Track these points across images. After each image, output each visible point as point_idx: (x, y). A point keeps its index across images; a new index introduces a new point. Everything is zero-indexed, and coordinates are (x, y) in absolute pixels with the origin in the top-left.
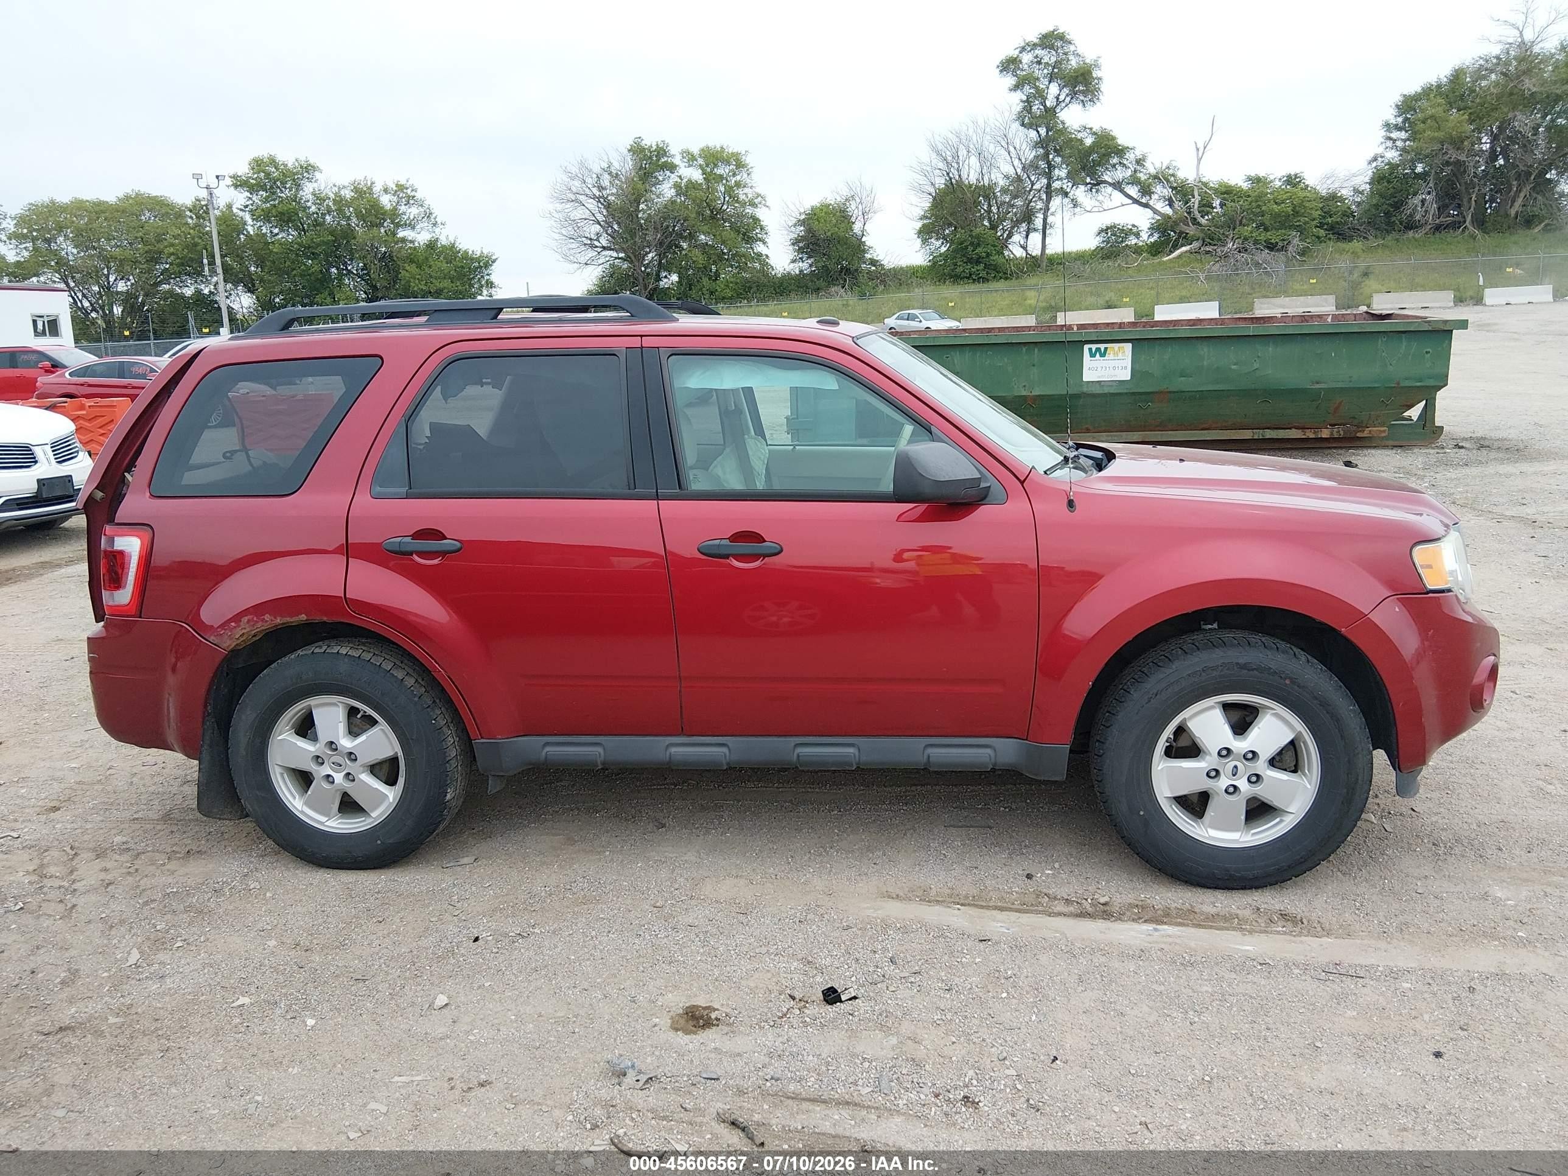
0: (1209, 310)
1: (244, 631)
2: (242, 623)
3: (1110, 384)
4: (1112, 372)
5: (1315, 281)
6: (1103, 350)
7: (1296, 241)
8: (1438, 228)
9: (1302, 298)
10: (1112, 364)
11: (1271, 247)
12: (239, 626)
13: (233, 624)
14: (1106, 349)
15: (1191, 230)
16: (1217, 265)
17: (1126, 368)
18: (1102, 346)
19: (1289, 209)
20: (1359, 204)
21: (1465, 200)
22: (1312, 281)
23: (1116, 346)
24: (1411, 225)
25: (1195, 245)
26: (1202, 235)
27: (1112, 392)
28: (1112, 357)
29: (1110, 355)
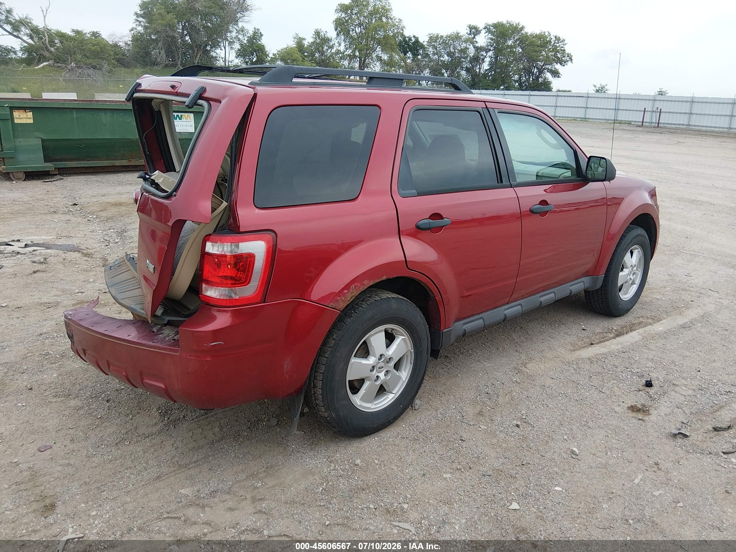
0: (73, 96)
1: (352, 295)
2: (351, 290)
3: (186, 134)
4: (185, 127)
5: (122, 86)
6: (180, 116)
7: (106, 66)
8: (166, 66)
9: (117, 94)
10: (185, 123)
11: (94, 68)
12: (349, 292)
13: (345, 291)
14: (181, 116)
15: (47, 54)
16: (68, 74)
17: (192, 126)
18: (180, 114)
19: (99, 49)
20: (128, 50)
21: (176, 54)
22: (120, 86)
23: (186, 114)
24: (154, 63)
25: (51, 62)
26: (53, 57)
27: (186, 138)
28: (184, 120)
29: (184, 119)
